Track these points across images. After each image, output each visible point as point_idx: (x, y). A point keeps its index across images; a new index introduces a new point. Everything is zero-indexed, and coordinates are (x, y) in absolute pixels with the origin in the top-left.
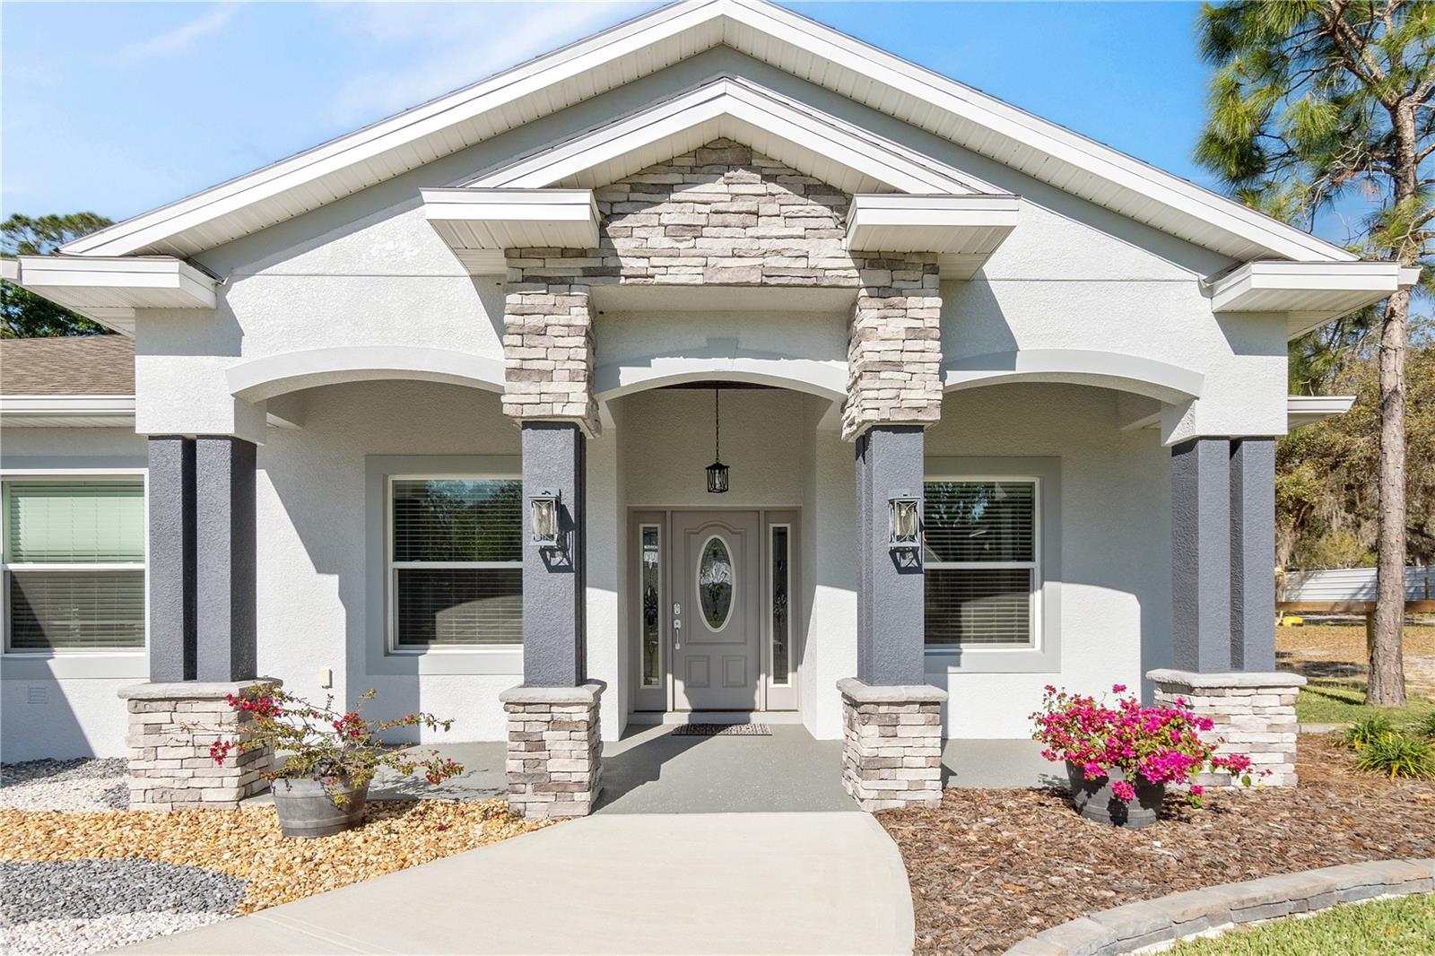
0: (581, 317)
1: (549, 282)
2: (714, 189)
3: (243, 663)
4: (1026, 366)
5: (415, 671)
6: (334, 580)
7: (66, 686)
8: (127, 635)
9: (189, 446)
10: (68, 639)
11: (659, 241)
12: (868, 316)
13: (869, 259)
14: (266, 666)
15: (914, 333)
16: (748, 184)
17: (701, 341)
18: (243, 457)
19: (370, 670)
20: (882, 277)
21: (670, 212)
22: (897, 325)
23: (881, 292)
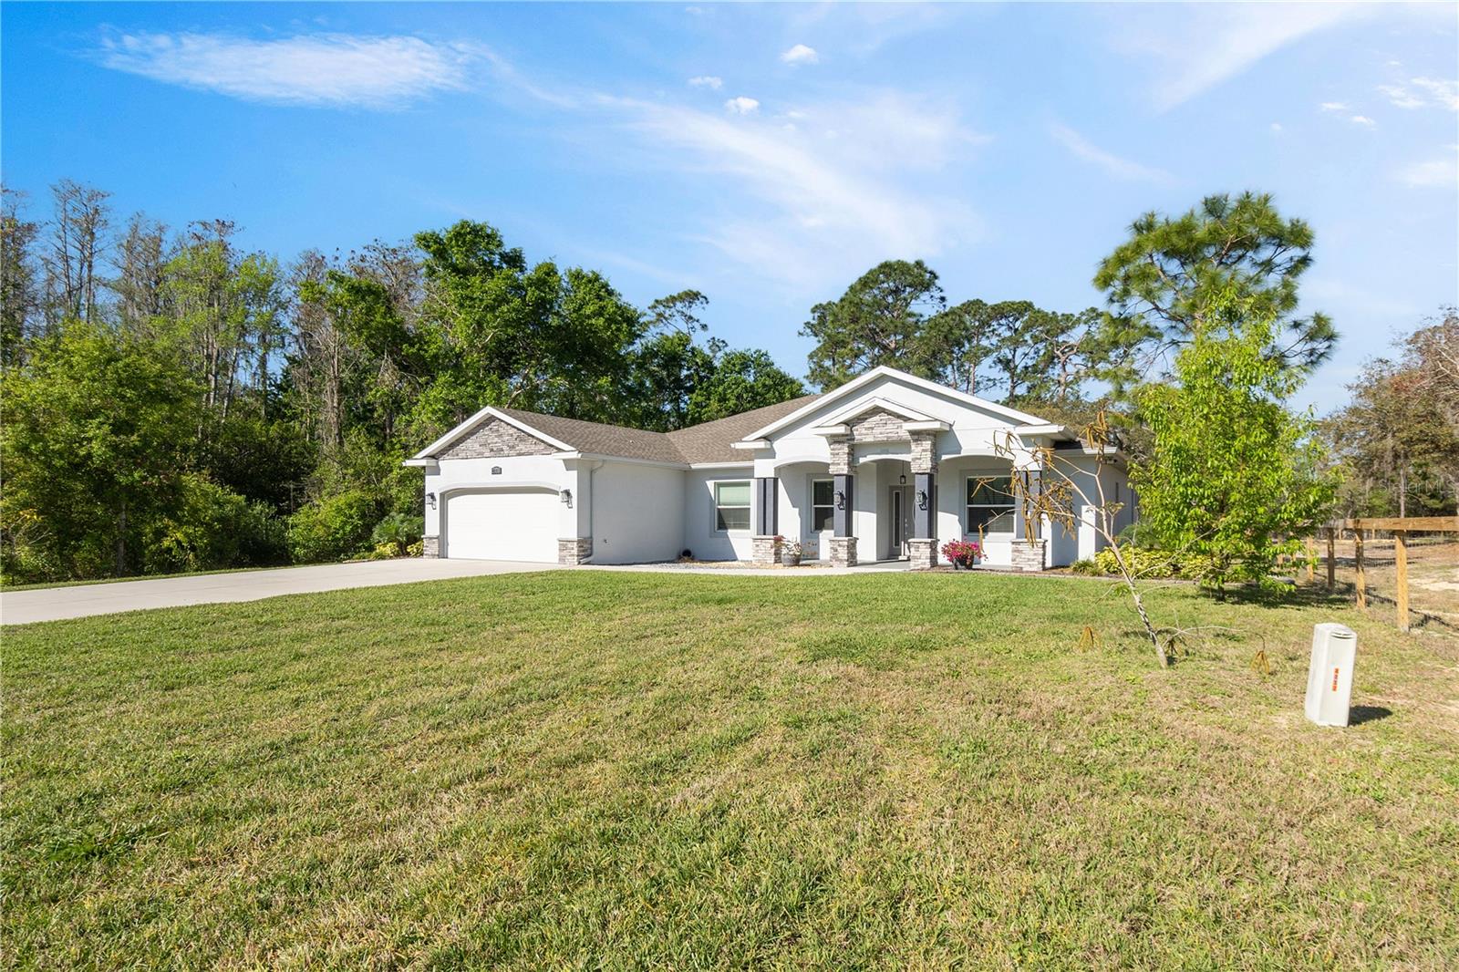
0: (846, 450)
1: (839, 442)
2: (877, 418)
3: (775, 532)
4: (963, 453)
5: (818, 537)
6: (797, 510)
7: (732, 540)
8: (747, 526)
9: (765, 479)
10: (731, 528)
11: (864, 431)
12: (913, 447)
13: (913, 433)
14: (780, 533)
15: (924, 450)
16: (885, 417)
17: (879, 451)
18: (775, 480)
19: (807, 537)
20: (916, 437)
21: (866, 424)
22: (920, 448)
23: (916, 440)
